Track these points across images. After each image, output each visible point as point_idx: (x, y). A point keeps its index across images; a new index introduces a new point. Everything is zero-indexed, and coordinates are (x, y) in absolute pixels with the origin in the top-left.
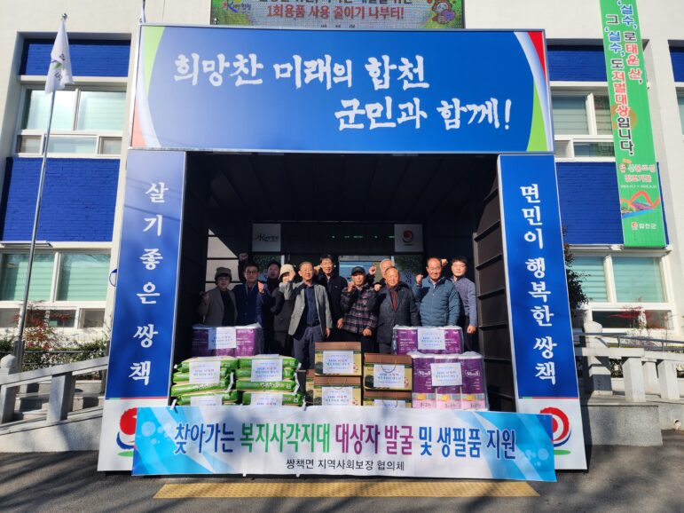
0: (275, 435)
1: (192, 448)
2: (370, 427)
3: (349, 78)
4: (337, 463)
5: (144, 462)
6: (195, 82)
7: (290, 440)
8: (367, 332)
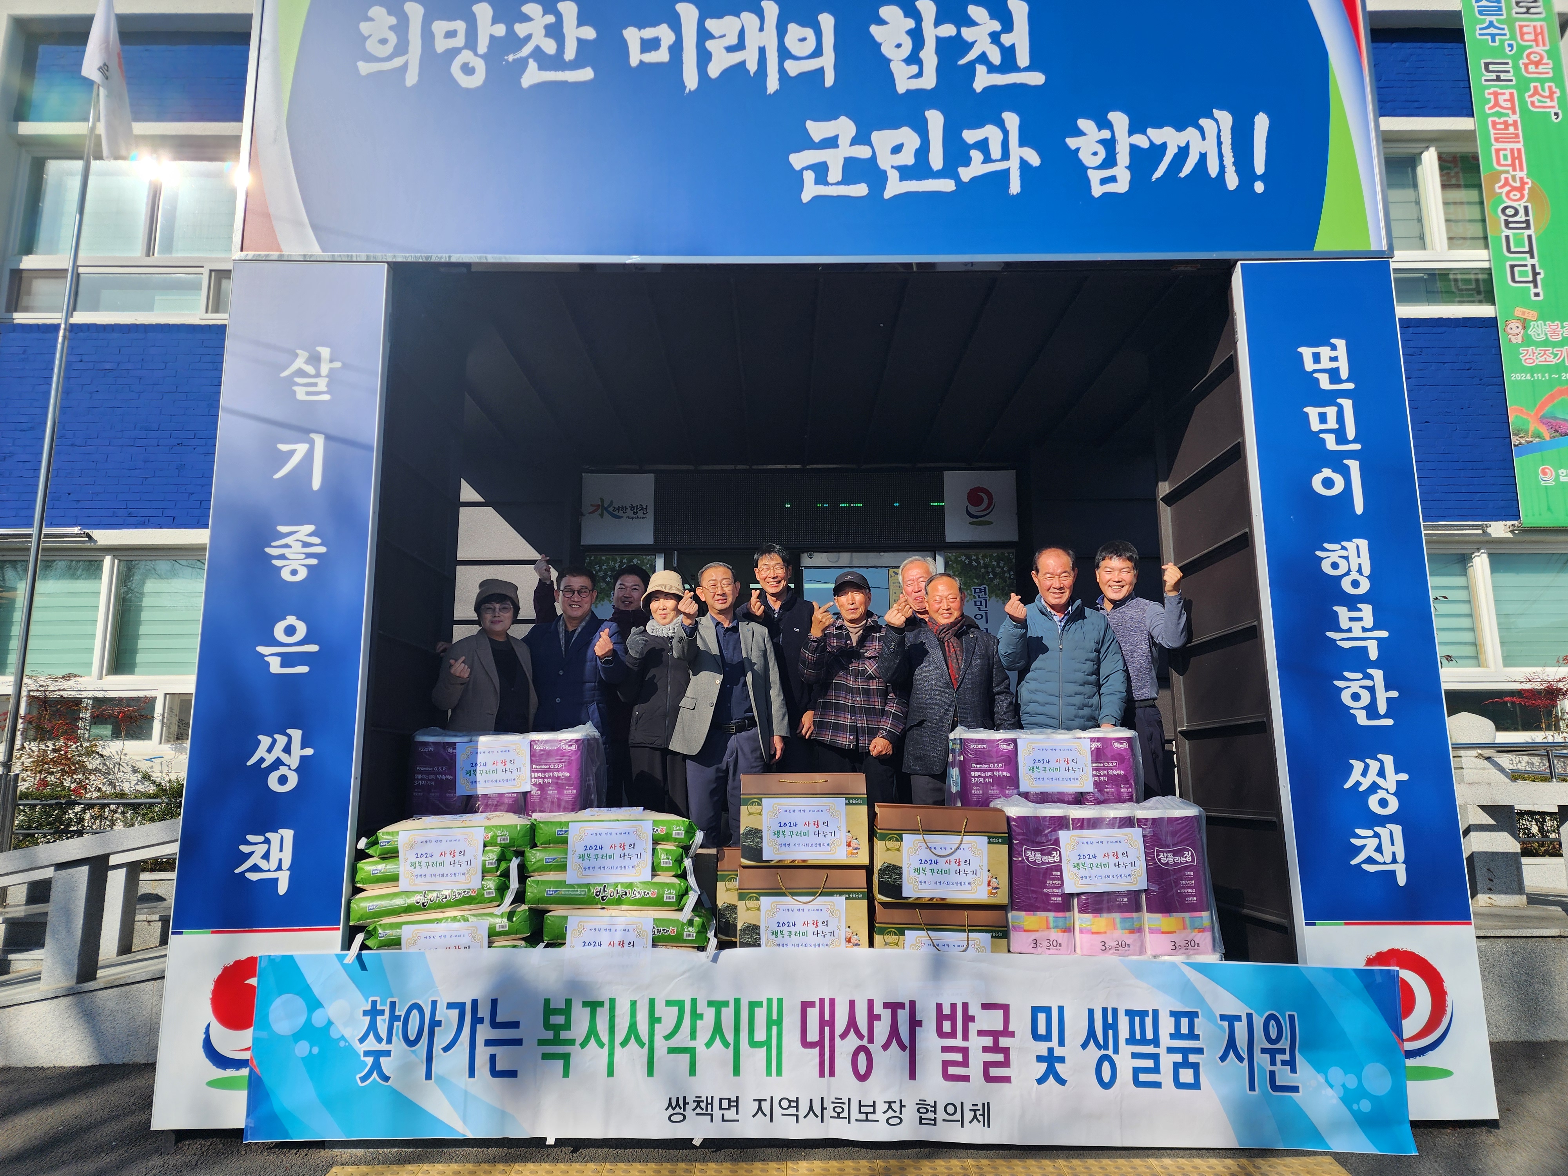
0: (633, 1028)
1: (406, 1068)
2: (894, 1007)
3: (827, 61)
4: (804, 1108)
5: (277, 1108)
6: (412, 78)
7: (674, 1042)
8: (879, 745)
